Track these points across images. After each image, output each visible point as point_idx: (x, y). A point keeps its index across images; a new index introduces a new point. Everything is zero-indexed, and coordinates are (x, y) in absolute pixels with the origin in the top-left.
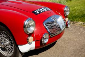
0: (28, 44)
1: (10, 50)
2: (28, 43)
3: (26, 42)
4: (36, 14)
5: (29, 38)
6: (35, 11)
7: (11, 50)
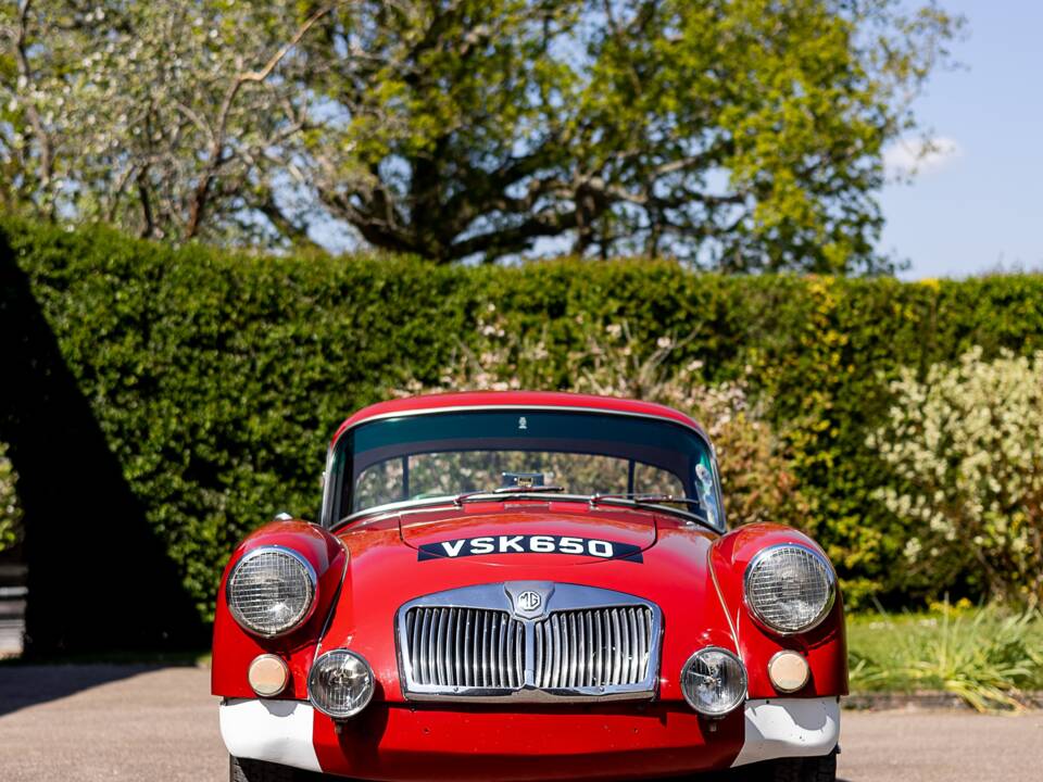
2: (258, 697)
4: (420, 557)
6: (454, 542)
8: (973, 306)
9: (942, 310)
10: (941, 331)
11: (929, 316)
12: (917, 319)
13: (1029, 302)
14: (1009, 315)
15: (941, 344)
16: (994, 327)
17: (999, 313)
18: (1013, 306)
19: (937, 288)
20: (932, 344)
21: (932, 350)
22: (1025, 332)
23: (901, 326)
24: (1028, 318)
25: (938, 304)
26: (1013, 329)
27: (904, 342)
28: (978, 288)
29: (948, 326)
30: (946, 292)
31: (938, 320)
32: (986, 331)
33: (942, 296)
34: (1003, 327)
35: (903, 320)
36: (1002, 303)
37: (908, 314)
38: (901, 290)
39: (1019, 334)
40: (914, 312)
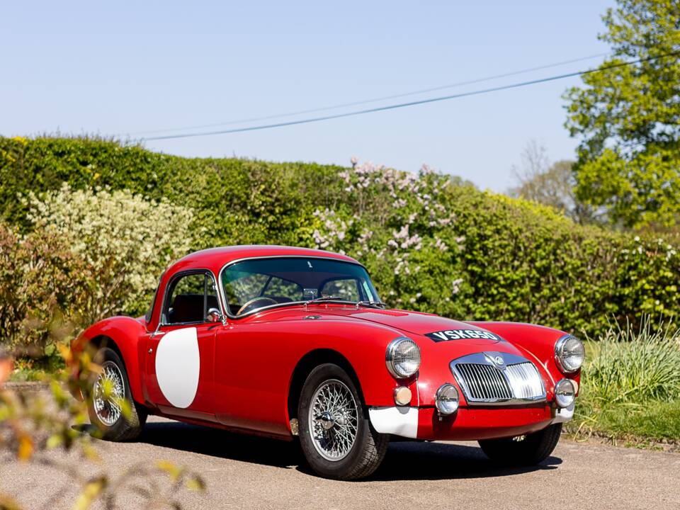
0: (394, 409)
1: (348, 440)
2: (397, 406)
3: (390, 401)
4: (434, 340)
5: (397, 390)
6: (438, 333)
7: (346, 443)
8: (43, 155)
9: (27, 156)
10: (26, 168)
11: (19, 159)
12: (14, 160)
13: (73, 155)
14: (62, 161)
15: (26, 176)
16: (55, 168)
17: (58, 160)
18: (66, 157)
19: (26, 144)
20: (22, 176)
21: (21, 179)
22: (70, 171)
23: (5, 164)
24: (72, 164)
25: (25, 152)
26: (65, 170)
27: (7, 173)
28: (46, 145)
29: (31, 165)
30: (30, 146)
31: (24, 162)
32: (50, 169)
33: (28, 148)
34: (60, 169)
35: (7, 161)
36: (59, 155)
37: (9, 157)
38: (6, 143)
39: (67, 173)
40: (12, 156)
